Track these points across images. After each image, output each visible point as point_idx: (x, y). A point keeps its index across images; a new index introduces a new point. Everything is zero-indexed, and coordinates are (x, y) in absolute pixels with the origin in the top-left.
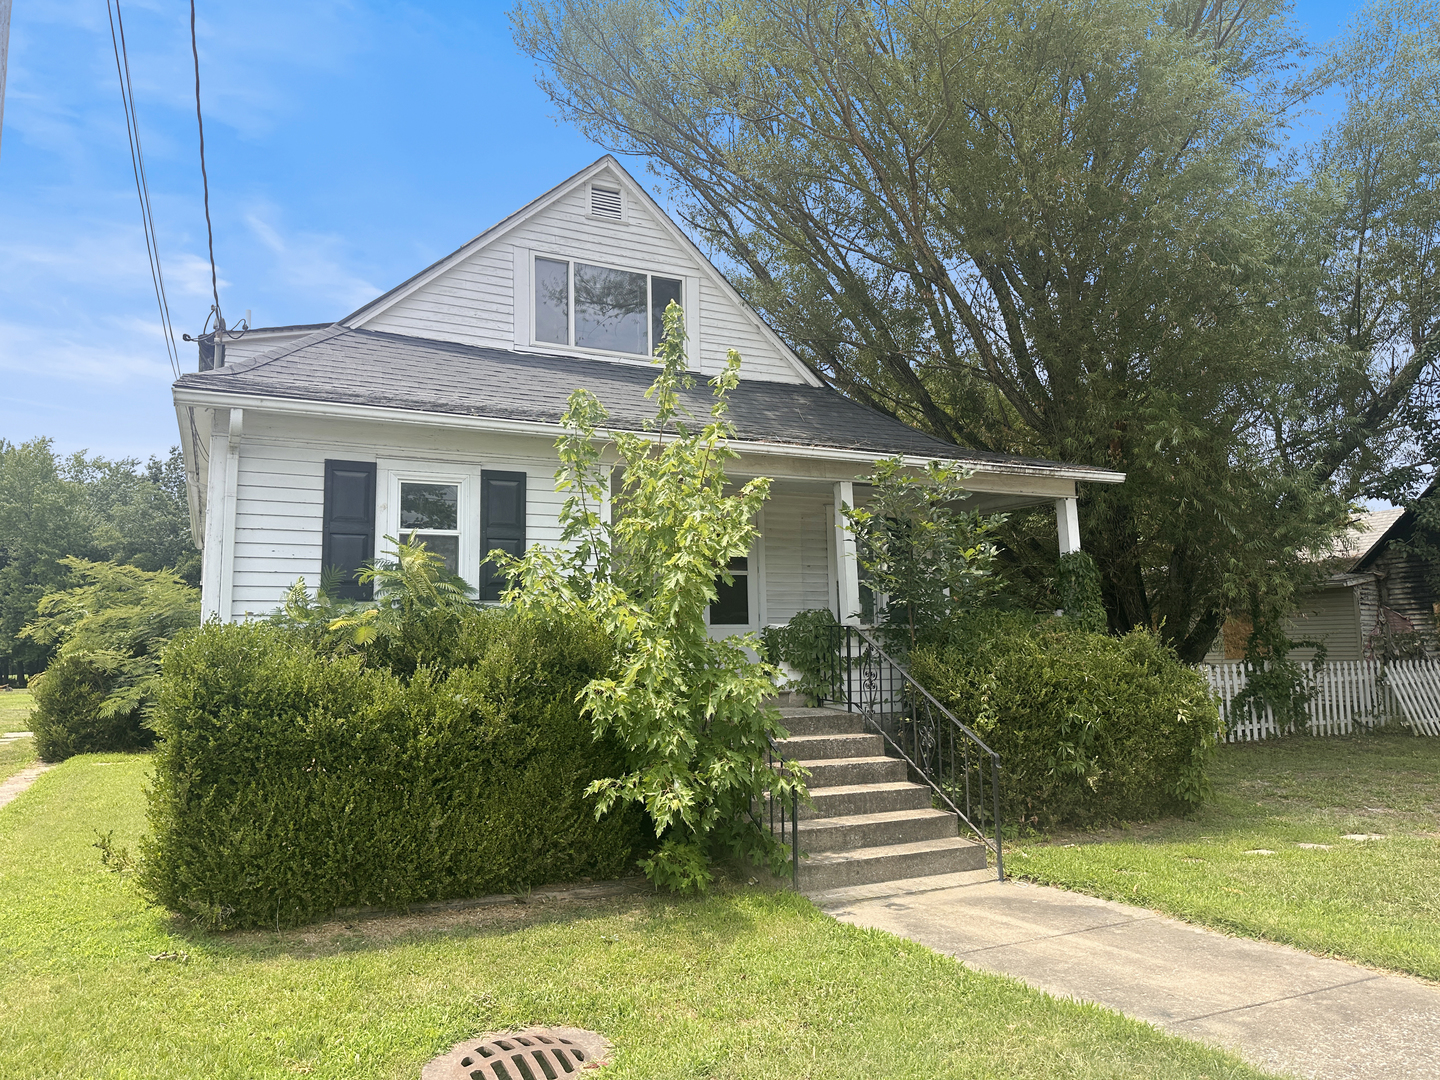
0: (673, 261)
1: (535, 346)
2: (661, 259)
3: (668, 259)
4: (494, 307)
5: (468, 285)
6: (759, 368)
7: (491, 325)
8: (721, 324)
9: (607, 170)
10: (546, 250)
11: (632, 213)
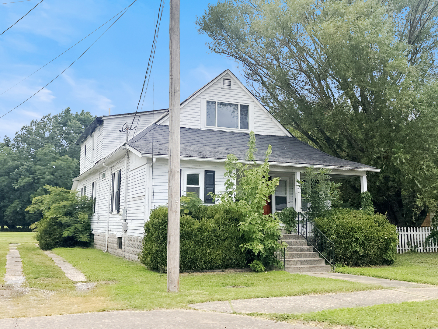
0: (246, 99)
1: (206, 127)
2: (243, 99)
3: (245, 99)
4: (195, 116)
5: (188, 110)
6: (272, 131)
7: (194, 122)
8: (260, 118)
9: (227, 73)
10: (210, 99)
11: (234, 86)
